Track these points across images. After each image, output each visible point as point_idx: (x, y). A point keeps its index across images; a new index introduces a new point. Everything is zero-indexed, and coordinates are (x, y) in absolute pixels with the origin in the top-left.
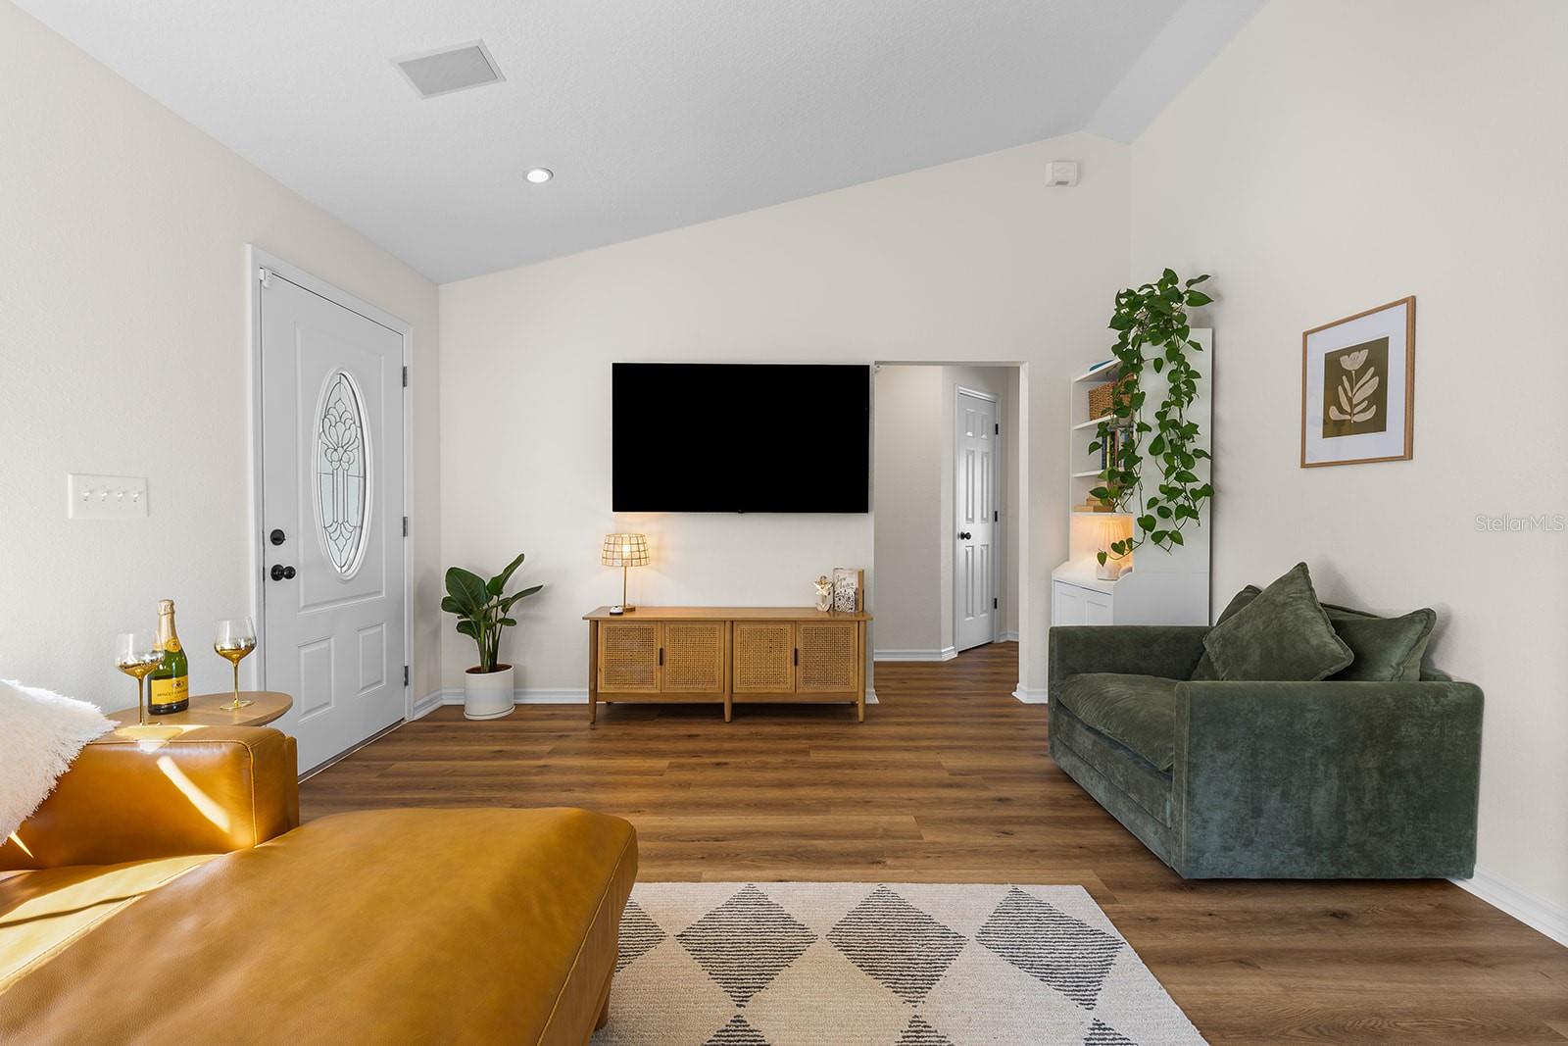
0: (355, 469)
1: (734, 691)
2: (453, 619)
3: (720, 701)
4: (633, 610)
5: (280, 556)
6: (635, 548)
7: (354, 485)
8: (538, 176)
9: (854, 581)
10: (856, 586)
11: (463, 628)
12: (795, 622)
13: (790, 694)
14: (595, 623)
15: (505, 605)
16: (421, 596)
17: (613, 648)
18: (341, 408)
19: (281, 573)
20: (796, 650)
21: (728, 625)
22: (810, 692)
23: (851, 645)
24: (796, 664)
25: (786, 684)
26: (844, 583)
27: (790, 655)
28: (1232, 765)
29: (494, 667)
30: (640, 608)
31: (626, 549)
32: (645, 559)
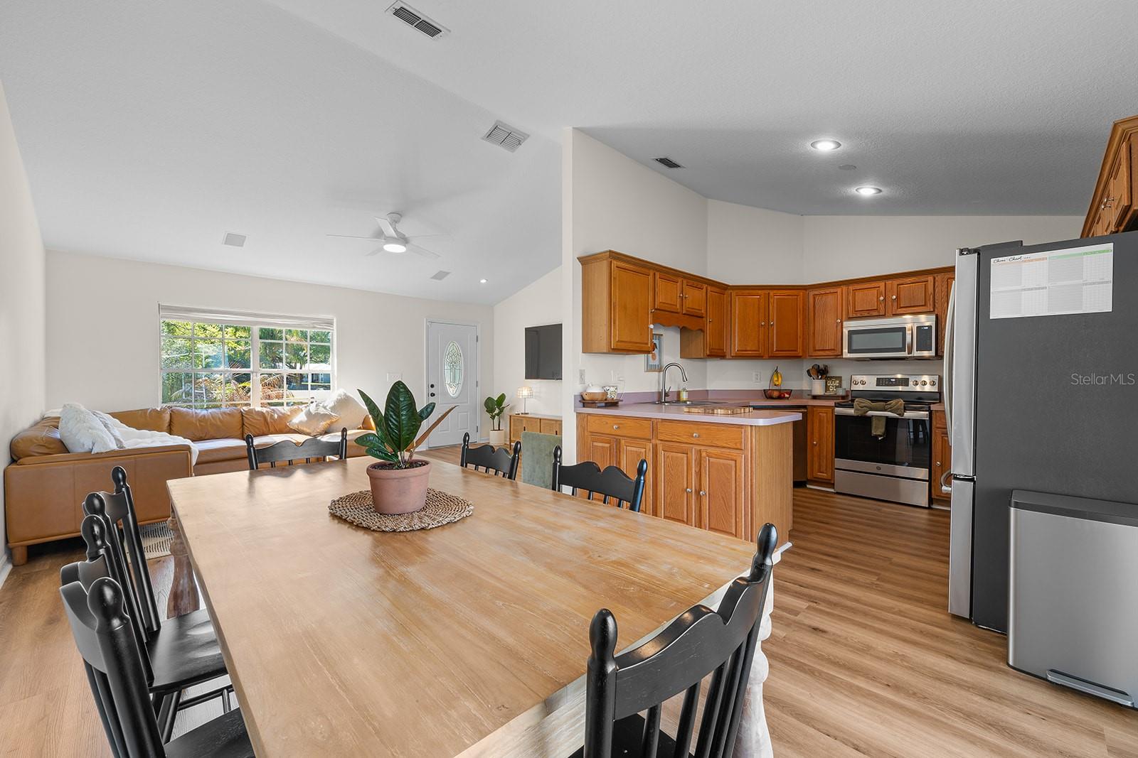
0: (458, 368)
4: (528, 414)
5: (432, 390)
6: (530, 392)
7: (458, 371)
8: (484, 281)
14: (511, 417)
15: (501, 410)
16: (480, 407)
17: (514, 425)
18: (453, 352)
19: (433, 395)
21: (540, 420)
29: (499, 430)
30: (531, 414)
31: (525, 392)
32: (531, 396)
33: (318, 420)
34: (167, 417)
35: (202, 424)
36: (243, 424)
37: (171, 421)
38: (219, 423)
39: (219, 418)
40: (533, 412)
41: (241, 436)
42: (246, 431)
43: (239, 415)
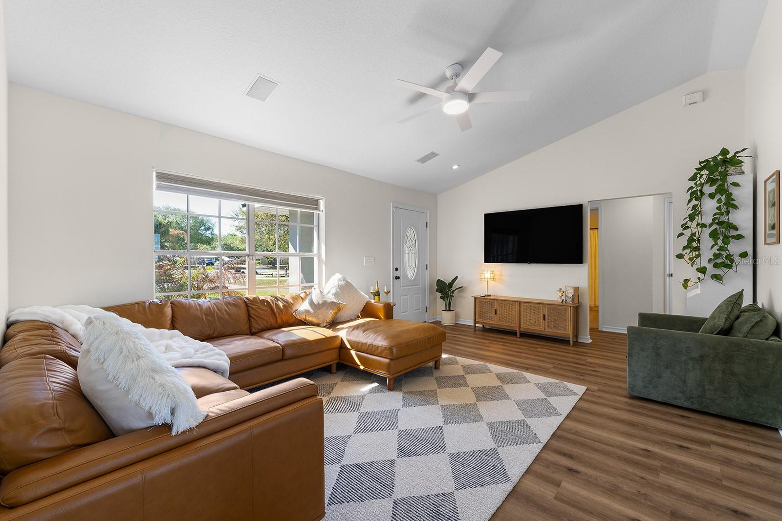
0: (414, 252)
1: (521, 327)
2: (439, 295)
3: (516, 329)
4: (490, 296)
5: (397, 274)
6: (492, 275)
7: (414, 255)
8: (455, 167)
9: (572, 291)
10: (573, 293)
11: (441, 297)
12: (544, 304)
13: (542, 331)
14: (475, 298)
15: (453, 292)
16: (431, 287)
17: (480, 307)
18: (410, 236)
19: (397, 278)
20: (544, 315)
21: (518, 303)
22: (549, 331)
23: (567, 314)
24: (544, 320)
25: (541, 327)
26: (569, 292)
27: (542, 316)
28: (647, 357)
29: (450, 310)
30: (493, 295)
31: (488, 275)
32: (493, 279)
33: (327, 309)
34: (168, 311)
35: (209, 318)
36: (249, 316)
37: (173, 316)
38: (226, 316)
39: (226, 311)
40: (494, 294)
41: (249, 333)
42: (254, 324)
43: (243, 306)
